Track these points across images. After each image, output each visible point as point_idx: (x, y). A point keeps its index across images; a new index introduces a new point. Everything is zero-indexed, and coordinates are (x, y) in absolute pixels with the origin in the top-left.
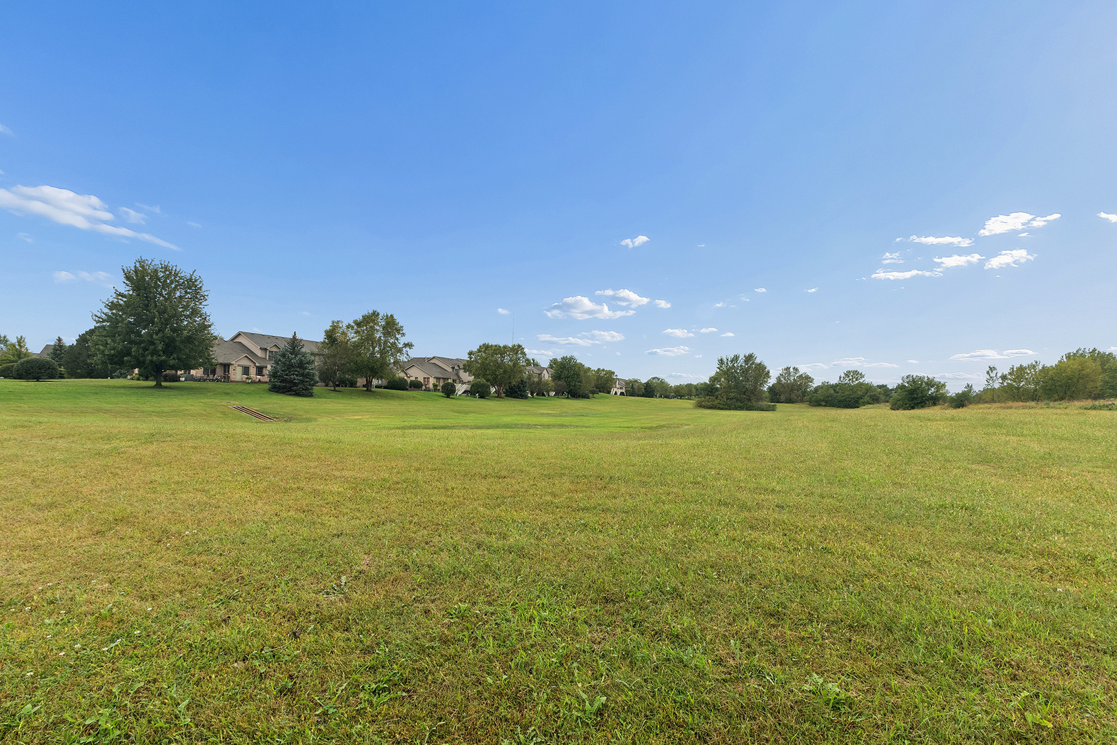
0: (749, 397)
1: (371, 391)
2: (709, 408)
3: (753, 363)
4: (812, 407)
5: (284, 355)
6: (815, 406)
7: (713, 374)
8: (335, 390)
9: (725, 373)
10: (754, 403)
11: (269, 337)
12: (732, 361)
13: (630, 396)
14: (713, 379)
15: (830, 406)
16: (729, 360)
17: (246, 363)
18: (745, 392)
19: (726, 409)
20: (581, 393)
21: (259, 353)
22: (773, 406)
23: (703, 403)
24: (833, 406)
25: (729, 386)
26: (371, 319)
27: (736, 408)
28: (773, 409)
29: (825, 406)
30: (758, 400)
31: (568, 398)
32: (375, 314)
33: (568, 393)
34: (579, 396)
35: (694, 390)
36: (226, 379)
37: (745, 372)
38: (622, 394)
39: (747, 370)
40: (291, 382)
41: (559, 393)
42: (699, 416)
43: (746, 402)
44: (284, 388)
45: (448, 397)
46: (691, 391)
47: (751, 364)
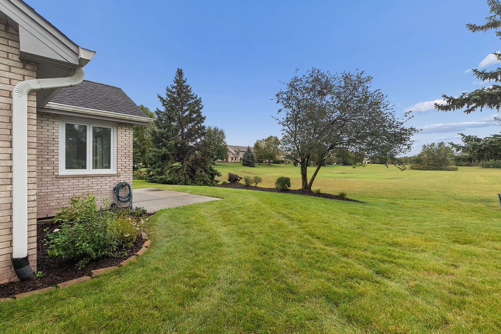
0: (441, 164)
1: (270, 164)
2: (417, 170)
3: (443, 147)
4: (484, 169)
5: (246, 154)
6: (486, 168)
7: (419, 153)
8: (259, 165)
9: (427, 152)
10: (444, 167)
11: (235, 146)
12: (431, 146)
13: (373, 164)
14: (420, 155)
15: (496, 168)
16: (429, 145)
17: (232, 156)
18: (438, 161)
19: (427, 170)
20: (348, 163)
21: (234, 152)
22: (456, 168)
23: (414, 167)
24: (499, 168)
25: (429, 159)
26: (270, 139)
27: (433, 169)
28: (456, 169)
29: (493, 168)
30: (447, 165)
31: (343, 165)
32: (271, 137)
33: (343, 163)
34: (348, 164)
35: (409, 160)
36: (227, 161)
37: (438, 151)
38: (368, 163)
39: (440, 150)
40: (249, 162)
41: (338, 163)
42: (411, 173)
43: (439, 166)
44: (247, 164)
45: (296, 166)
46: (407, 160)
47: (442, 147)
